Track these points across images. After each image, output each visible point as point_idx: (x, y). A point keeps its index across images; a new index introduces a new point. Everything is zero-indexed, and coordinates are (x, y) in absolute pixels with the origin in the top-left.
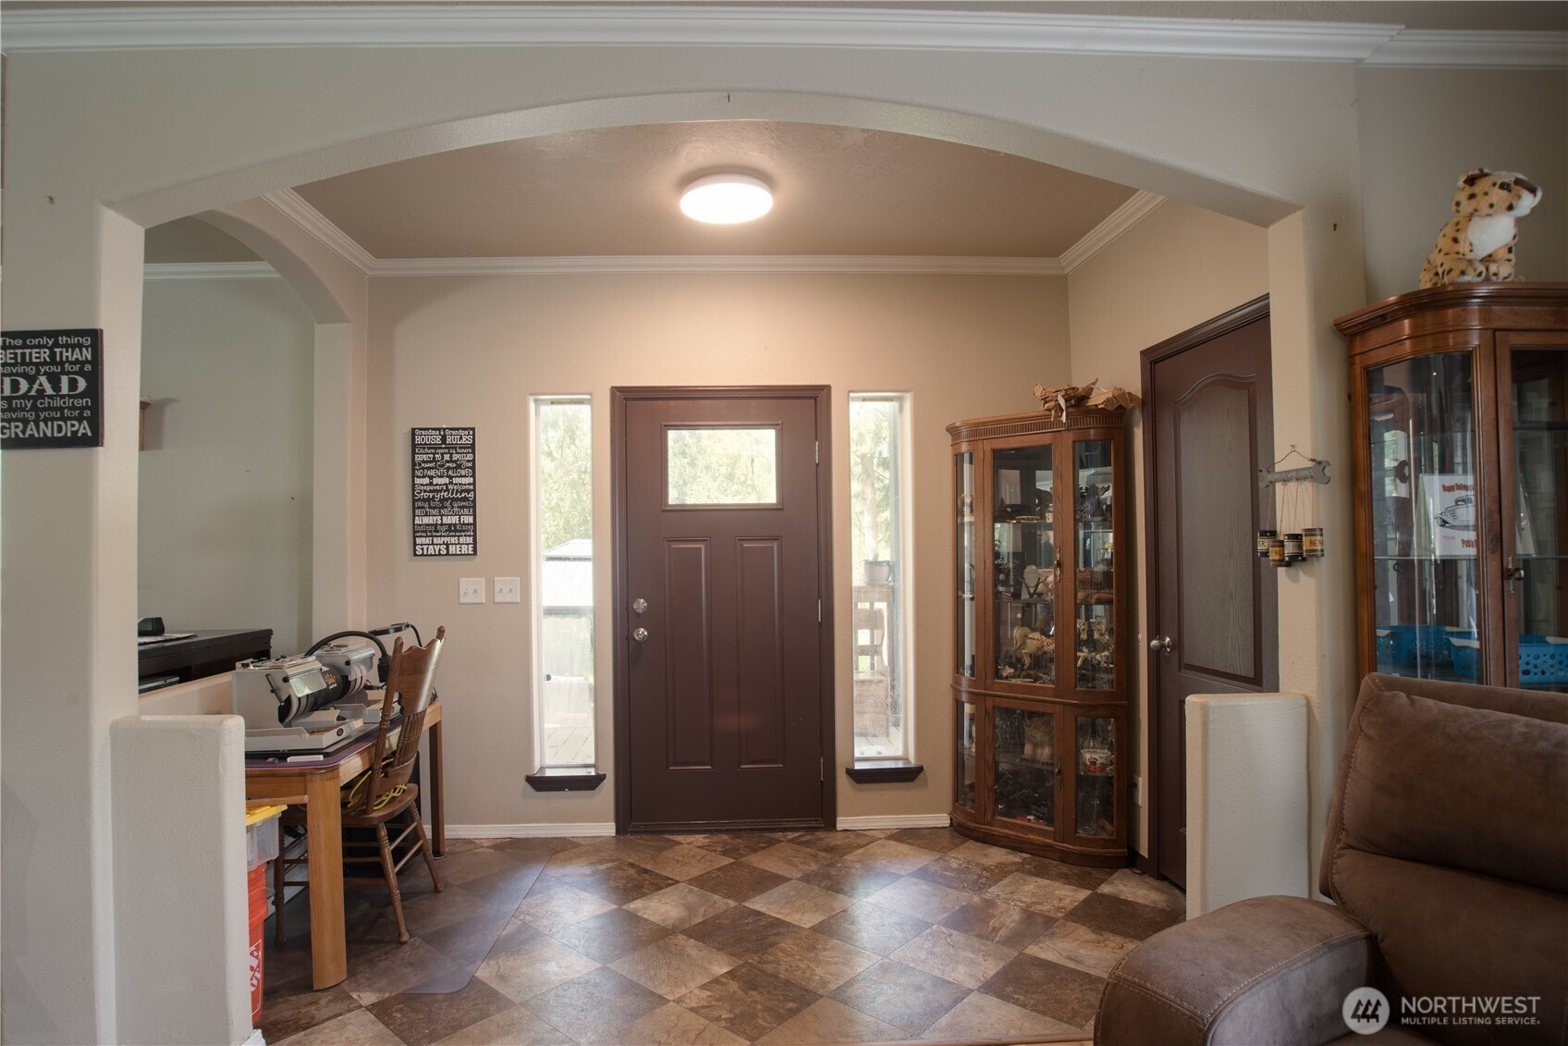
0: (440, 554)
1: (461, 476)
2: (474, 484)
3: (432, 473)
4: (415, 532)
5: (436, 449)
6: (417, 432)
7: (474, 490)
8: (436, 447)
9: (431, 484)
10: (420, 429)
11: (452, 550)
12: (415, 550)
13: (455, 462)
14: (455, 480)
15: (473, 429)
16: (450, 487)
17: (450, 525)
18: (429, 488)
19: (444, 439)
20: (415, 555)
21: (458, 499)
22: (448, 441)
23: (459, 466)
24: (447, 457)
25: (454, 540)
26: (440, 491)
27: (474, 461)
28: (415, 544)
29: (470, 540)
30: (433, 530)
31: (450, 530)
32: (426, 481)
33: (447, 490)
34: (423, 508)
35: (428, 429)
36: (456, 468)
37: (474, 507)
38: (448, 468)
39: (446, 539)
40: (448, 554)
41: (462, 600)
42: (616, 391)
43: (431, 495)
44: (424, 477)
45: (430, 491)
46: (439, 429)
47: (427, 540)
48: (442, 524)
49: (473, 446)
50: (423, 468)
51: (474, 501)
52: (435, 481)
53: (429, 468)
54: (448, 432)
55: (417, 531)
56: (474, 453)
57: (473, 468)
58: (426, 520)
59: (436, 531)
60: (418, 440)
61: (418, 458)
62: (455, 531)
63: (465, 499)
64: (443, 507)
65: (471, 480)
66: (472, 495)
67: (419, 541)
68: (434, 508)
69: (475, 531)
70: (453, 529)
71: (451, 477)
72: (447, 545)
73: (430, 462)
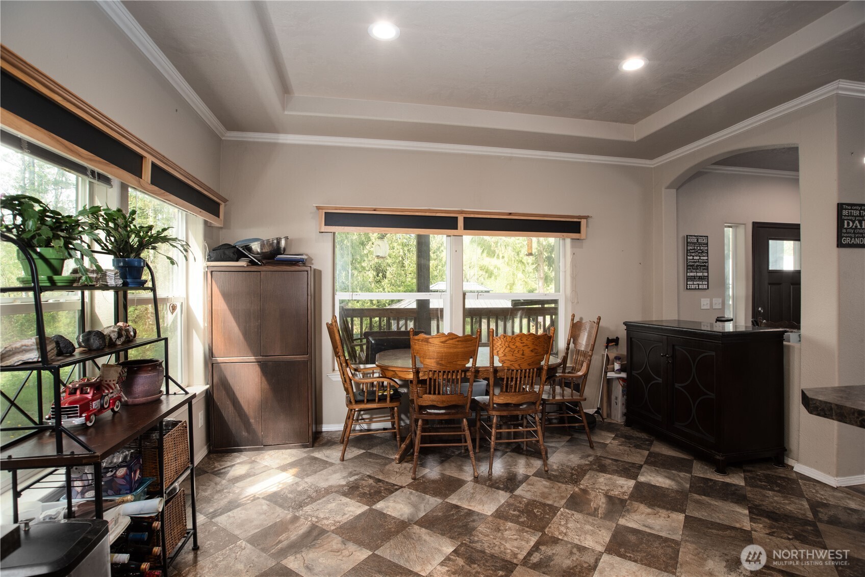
0: (696, 289)
1: (704, 256)
2: (708, 259)
3: (693, 254)
4: (687, 279)
5: (695, 244)
6: (689, 237)
7: (708, 262)
8: (694, 244)
9: (693, 259)
10: (690, 236)
11: (700, 287)
12: (687, 287)
13: (701, 250)
14: (702, 258)
15: (707, 237)
16: (700, 260)
17: (699, 276)
18: (692, 261)
19: (698, 240)
20: (687, 289)
21: (702, 266)
22: (699, 241)
23: (703, 252)
24: (699, 248)
25: (701, 283)
26: (696, 262)
27: (707, 250)
28: (687, 284)
29: (706, 283)
30: (693, 279)
31: (699, 279)
32: (691, 258)
33: (699, 262)
34: (690, 269)
35: (692, 236)
36: (701, 253)
37: (708, 269)
38: (699, 253)
39: (698, 282)
40: (699, 289)
41: (702, 308)
42: (754, 224)
43: (693, 264)
44: (691, 256)
45: (693, 262)
46: (696, 236)
47: (691, 283)
48: (697, 276)
49: (707, 244)
50: (690, 252)
51: (708, 267)
52: (695, 258)
53: (692, 252)
54: (699, 237)
55: (689, 279)
56: (707, 246)
57: (707, 253)
58: (692, 274)
59: (695, 279)
60: (689, 240)
61: (689, 248)
62: (701, 279)
63: (705, 266)
64: (697, 269)
65: (707, 258)
66: (707, 264)
67: (688, 283)
68: (694, 269)
69: (708, 279)
70: (701, 278)
71: (700, 256)
72: (698, 285)
73: (693, 250)
